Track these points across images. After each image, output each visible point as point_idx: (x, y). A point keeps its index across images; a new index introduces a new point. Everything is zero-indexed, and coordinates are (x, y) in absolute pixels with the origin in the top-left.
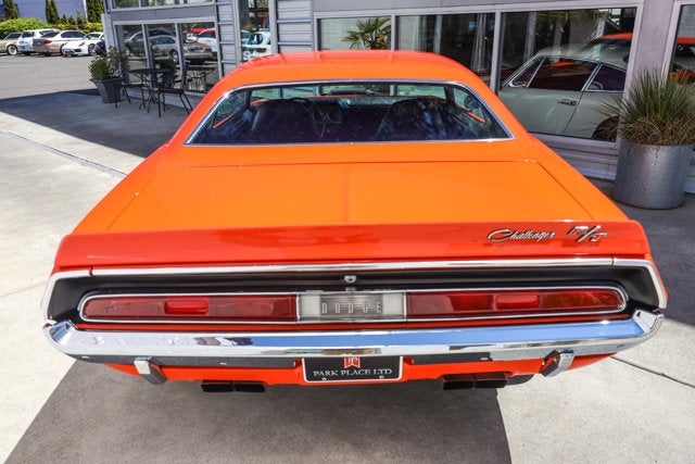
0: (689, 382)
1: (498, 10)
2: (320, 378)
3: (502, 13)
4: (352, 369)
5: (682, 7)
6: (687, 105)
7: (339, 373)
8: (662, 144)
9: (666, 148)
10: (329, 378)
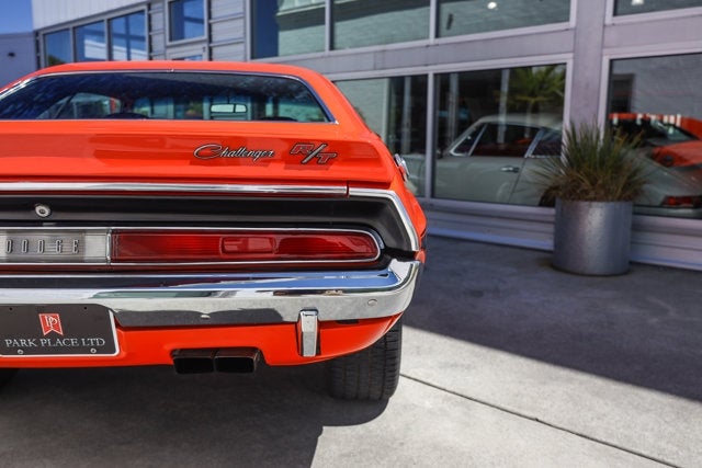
0: (565, 427)
1: (431, 71)
2: (13, 350)
3: (435, 75)
4: (53, 336)
5: (612, 61)
6: (634, 173)
7: (38, 342)
8: (594, 199)
9: (600, 204)
10: (27, 350)
